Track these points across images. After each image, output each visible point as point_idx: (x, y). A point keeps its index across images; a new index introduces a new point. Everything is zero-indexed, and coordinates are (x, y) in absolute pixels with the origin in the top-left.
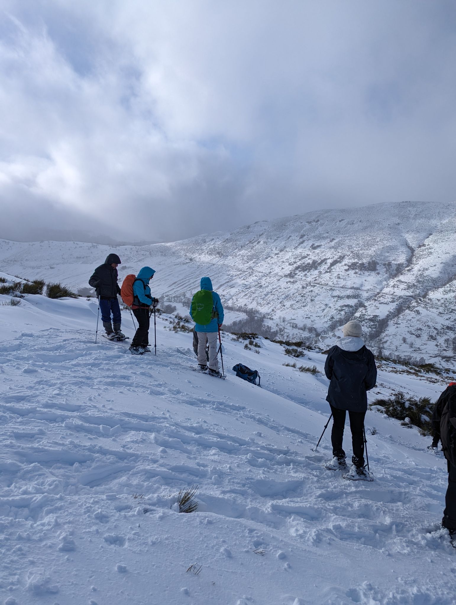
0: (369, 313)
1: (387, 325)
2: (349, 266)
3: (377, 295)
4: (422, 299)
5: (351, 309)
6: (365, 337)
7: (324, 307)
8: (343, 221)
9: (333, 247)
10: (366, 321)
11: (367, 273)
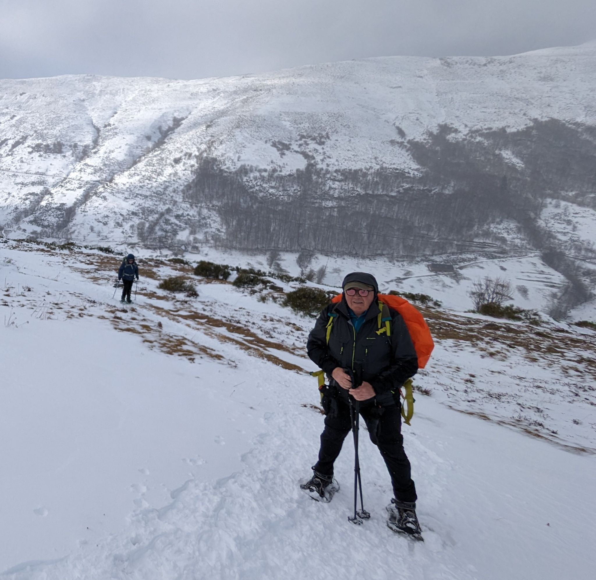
0: (56, 201)
1: (75, 214)
2: (32, 148)
3: (64, 180)
4: (109, 184)
5: (36, 197)
6: (52, 228)
7: (6, 196)
8: (24, 95)
9: (14, 125)
10: (52, 210)
11: (52, 156)
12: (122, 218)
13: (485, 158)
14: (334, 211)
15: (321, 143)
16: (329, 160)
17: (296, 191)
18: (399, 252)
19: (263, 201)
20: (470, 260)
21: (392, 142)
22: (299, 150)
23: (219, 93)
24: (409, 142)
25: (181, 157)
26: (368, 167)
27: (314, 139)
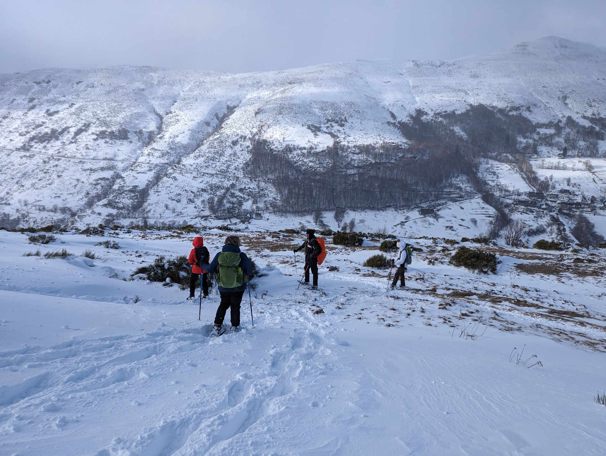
0: (128, 184)
1: (148, 195)
2: (96, 135)
3: (133, 164)
4: (177, 166)
5: (108, 182)
6: (128, 210)
7: (75, 183)
8: (81, 83)
9: (74, 114)
10: (126, 193)
11: (118, 142)
12: (193, 195)
13: (445, 133)
14: (356, 177)
15: (342, 125)
16: (348, 138)
17: (328, 164)
18: (401, 204)
19: (305, 173)
20: (443, 204)
21: (389, 123)
22: (327, 131)
23: (261, 85)
24: (399, 123)
25: (238, 140)
26: (375, 142)
27: (337, 122)
